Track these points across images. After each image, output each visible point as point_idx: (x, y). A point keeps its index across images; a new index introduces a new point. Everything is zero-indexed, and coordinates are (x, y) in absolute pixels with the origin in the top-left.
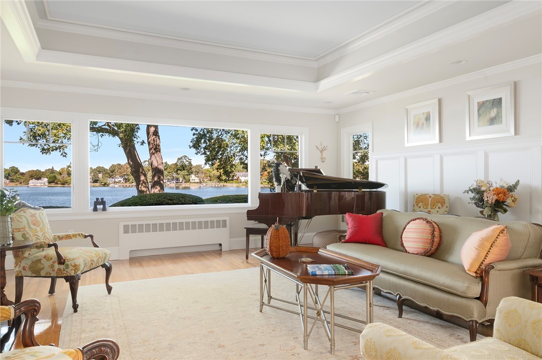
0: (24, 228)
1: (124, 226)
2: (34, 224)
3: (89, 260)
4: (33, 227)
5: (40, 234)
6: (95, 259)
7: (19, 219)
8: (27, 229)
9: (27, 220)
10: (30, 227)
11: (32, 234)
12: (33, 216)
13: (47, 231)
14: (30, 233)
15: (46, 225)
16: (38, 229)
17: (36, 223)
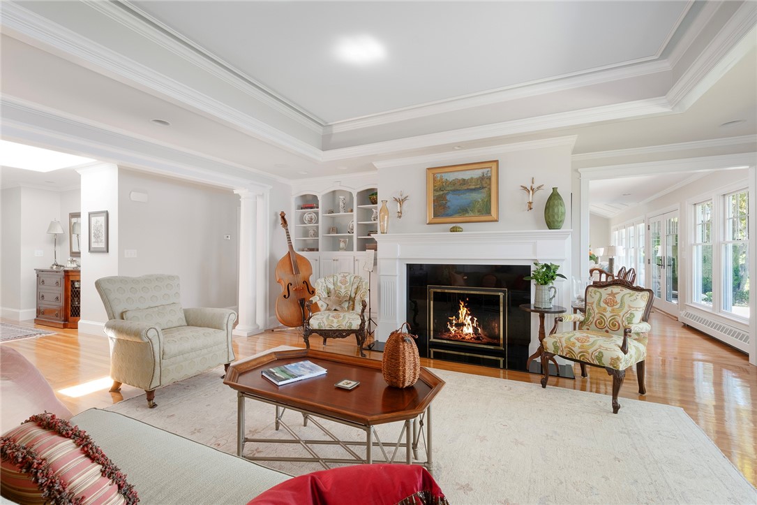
0: (592, 303)
5: (608, 314)
7: (593, 294)
8: (594, 306)
12: (613, 295)
13: (621, 314)
14: (596, 309)
15: (626, 309)
16: (609, 309)
17: (610, 302)
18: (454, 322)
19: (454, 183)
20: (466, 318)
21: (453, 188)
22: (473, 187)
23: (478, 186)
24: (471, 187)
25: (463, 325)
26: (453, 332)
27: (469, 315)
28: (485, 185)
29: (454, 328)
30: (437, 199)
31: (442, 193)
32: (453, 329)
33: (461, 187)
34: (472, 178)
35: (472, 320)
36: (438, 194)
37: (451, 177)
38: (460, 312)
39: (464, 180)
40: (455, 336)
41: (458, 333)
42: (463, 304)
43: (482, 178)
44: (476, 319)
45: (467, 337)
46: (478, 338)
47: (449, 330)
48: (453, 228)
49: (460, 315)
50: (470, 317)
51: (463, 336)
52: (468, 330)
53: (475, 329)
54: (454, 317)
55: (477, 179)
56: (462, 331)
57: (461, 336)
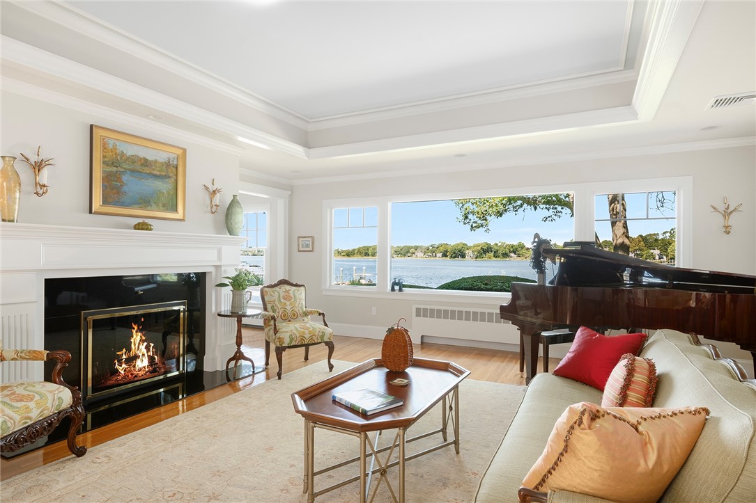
0: (274, 301)
1: (417, 309)
2: (285, 299)
3: (298, 335)
4: (283, 301)
5: (288, 307)
6: (307, 336)
7: (272, 293)
8: (277, 302)
9: (279, 295)
10: (279, 300)
11: (280, 307)
12: (287, 291)
13: (297, 305)
14: (278, 305)
15: (298, 301)
16: (288, 303)
17: (287, 298)
18: (124, 357)
19: (133, 160)
20: (140, 347)
21: (131, 167)
22: (158, 173)
23: (163, 173)
24: (155, 172)
25: (136, 357)
26: (122, 372)
27: (144, 341)
28: (171, 175)
29: (124, 366)
30: (107, 177)
31: (115, 169)
32: (122, 368)
33: (142, 168)
34: (156, 161)
35: (147, 348)
36: (109, 169)
37: (130, 151)
38: (132, 340)
39: (146, 160)
40: (126, 376)
41: (130, 371)
42: (136, 327)
43: (168, 164)
44: (152, 345)
45: (141, 373)
46: (154, 371)
47: (117, 371)
48: (139, 224)
49: (133, 346)
50: (145, 344)
51: (136, 373)
52: (142, 363)
53: (151, 359)
54: (124, 350)
55: (162, 164)
56: (134, 366)
57: (132, 374)
